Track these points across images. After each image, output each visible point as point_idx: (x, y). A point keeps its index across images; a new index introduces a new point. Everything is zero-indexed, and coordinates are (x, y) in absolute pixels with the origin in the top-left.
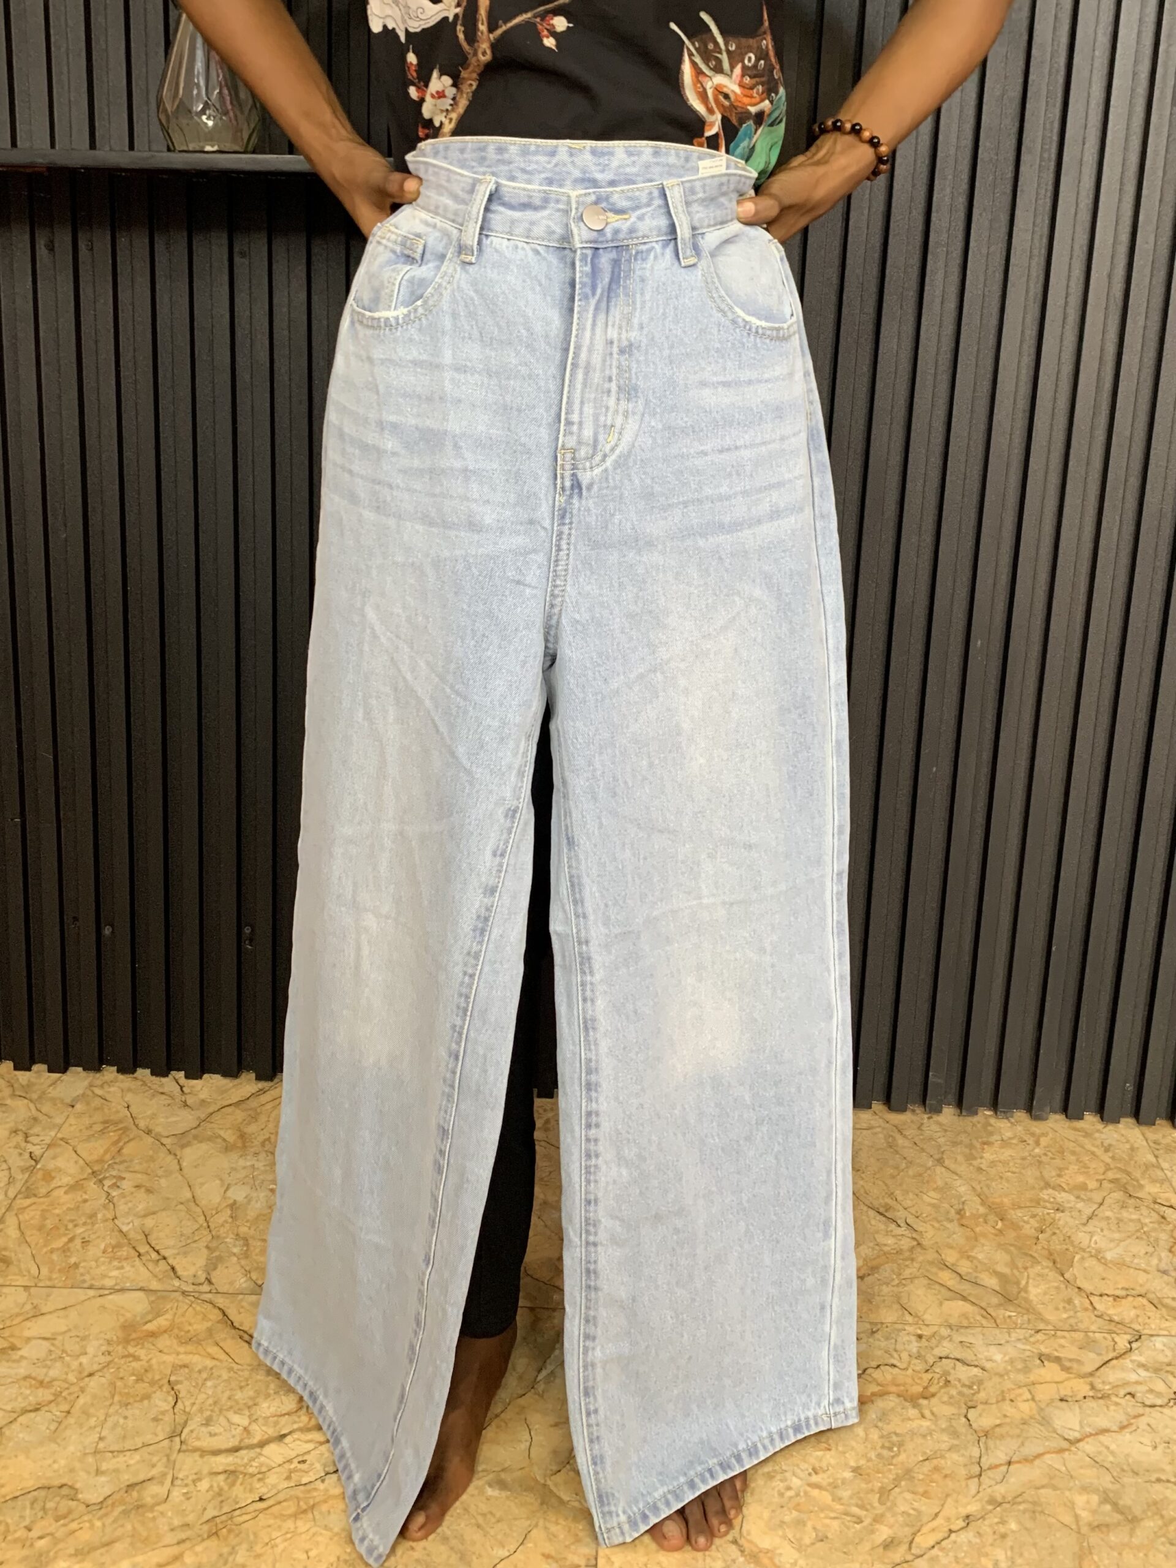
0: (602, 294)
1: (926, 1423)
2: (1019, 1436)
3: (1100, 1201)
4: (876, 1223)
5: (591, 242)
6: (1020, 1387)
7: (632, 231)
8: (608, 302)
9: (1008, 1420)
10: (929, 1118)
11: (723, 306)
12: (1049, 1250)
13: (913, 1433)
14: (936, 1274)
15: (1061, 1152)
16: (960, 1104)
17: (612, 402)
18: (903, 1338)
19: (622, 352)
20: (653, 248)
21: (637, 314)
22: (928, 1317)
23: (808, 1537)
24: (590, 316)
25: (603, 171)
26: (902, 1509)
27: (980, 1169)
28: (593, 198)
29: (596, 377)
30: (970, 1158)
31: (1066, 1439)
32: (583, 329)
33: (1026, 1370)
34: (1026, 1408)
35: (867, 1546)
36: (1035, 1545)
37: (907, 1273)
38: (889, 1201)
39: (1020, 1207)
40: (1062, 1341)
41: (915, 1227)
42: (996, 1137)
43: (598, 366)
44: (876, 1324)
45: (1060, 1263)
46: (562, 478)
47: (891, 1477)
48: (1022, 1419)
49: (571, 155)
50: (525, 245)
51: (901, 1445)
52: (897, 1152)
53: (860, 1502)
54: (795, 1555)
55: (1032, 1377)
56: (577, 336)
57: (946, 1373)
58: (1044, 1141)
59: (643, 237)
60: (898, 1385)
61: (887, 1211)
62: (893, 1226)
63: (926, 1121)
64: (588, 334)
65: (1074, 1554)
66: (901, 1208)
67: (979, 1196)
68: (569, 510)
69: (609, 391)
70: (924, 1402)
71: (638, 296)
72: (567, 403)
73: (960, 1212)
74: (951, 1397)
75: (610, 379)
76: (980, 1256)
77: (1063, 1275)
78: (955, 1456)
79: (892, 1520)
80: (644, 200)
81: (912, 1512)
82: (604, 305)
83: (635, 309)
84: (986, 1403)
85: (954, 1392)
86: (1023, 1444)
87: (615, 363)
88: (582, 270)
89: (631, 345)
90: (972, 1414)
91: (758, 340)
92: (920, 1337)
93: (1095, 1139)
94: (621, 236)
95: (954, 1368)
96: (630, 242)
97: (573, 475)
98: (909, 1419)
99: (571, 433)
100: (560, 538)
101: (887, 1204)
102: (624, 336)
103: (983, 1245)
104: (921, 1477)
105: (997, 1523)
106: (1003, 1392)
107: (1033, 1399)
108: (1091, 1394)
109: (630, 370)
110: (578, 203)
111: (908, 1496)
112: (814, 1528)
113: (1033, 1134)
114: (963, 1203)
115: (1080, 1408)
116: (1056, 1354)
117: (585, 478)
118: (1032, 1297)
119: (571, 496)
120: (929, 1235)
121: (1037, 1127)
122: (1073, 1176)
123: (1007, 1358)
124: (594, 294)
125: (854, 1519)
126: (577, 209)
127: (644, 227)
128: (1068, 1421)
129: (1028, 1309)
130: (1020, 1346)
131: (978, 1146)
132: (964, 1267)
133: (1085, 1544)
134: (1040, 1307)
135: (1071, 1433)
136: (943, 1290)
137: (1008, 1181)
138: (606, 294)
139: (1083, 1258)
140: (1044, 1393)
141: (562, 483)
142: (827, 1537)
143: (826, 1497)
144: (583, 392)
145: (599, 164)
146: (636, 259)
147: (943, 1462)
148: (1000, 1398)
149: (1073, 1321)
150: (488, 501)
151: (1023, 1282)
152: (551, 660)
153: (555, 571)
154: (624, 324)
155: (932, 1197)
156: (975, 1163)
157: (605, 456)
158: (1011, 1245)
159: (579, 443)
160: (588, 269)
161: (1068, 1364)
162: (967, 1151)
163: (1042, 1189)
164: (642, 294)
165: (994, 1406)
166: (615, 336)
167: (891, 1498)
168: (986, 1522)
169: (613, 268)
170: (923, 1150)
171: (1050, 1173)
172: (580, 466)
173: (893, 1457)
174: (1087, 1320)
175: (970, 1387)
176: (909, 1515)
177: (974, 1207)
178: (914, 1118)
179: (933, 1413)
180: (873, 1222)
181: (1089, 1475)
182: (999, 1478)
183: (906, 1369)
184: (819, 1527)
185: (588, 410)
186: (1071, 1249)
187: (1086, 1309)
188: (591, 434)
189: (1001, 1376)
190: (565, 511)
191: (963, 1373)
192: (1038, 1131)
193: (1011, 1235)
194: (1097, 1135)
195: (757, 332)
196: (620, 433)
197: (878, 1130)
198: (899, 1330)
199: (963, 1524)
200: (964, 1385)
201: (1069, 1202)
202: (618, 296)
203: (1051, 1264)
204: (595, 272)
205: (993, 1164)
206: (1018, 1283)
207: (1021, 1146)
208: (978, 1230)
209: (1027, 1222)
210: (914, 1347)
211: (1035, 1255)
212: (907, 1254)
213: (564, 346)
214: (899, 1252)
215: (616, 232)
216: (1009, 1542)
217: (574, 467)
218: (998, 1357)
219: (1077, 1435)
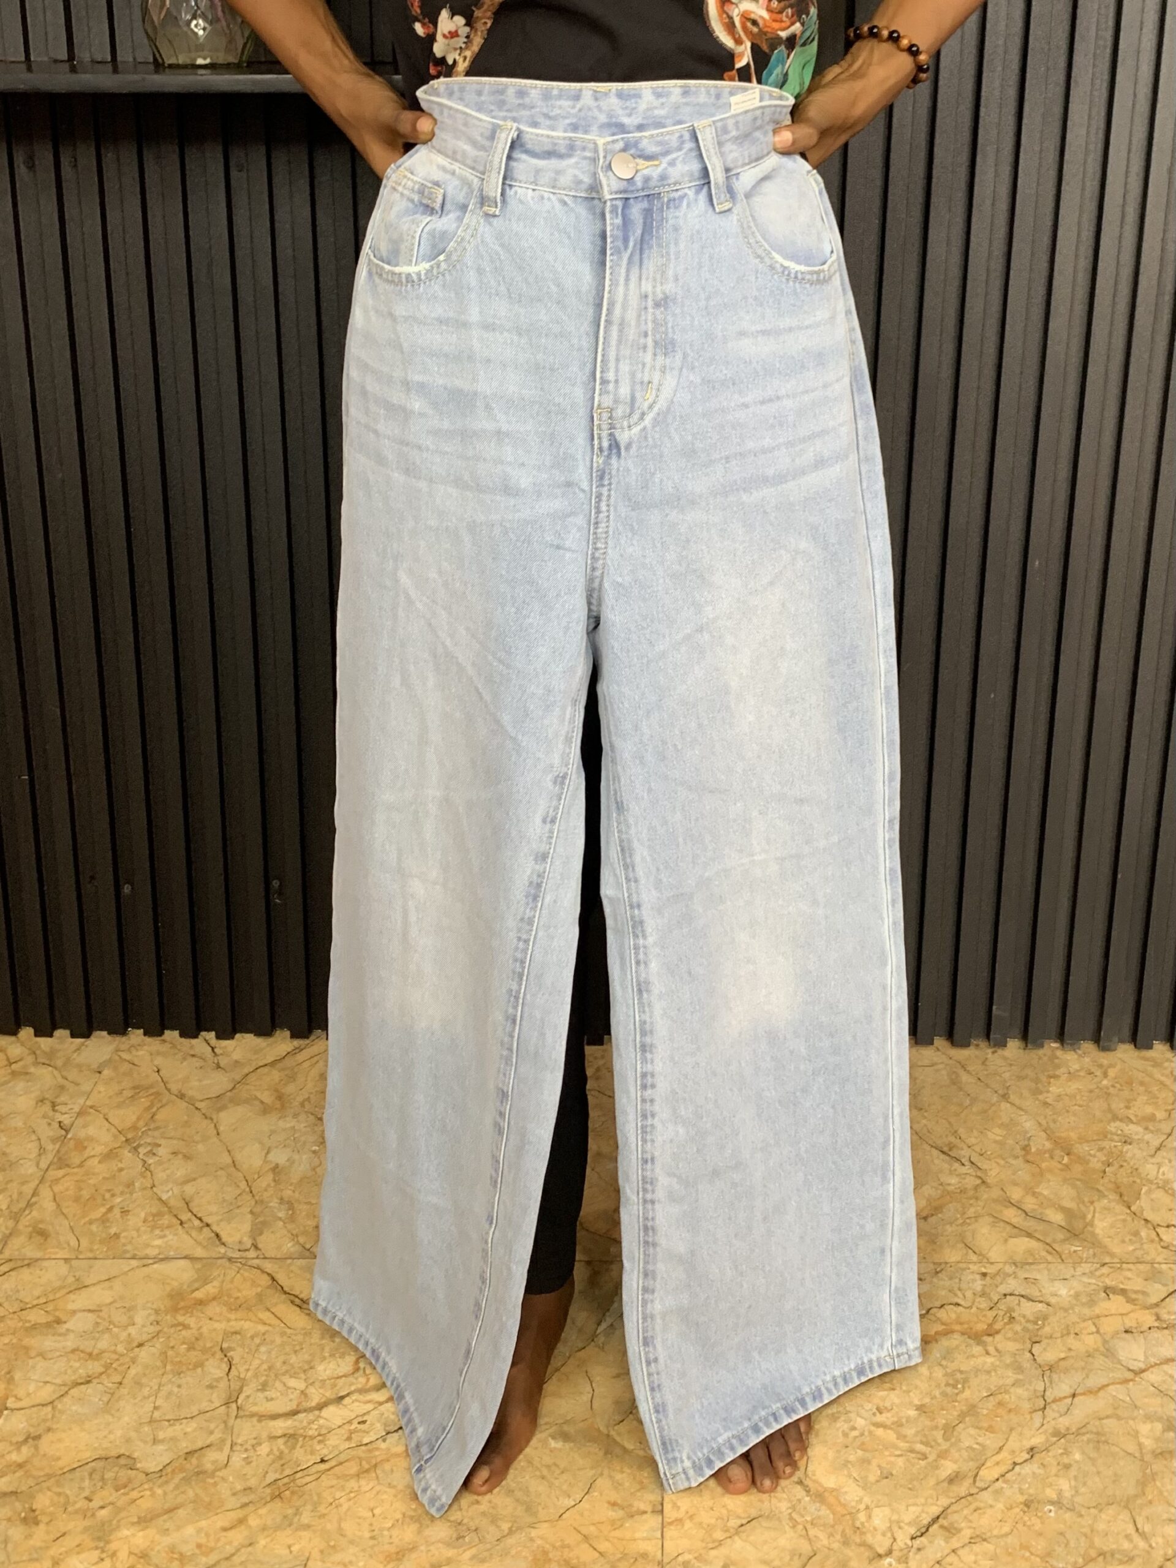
0: (635, 246)
1: (990, 1360)
2: (1083, 1369)
3: (1169, 1131)
4: (939, 1161)
5: (621, 192)
6: (1084, 1321)
7: (663, 177)
8: (641, 254)
9: (1072, 1354)
10: (993, 1053)
11: (760, 252)
12: (1115, 1183)
13: (977, 1371)
14: (1001, 1211)
15: (1130, 1083)
16: (1025, 1036)
17: (648, 357)
18: (967, 1277)
19: (657, 305)
20: (686, 195)
21: (671, 265)
22: (993, 1255)
23: (873, 1475)
24: (623, 271)
25: (630, 115)
26: (967, 1444)
27: (1046, 1104)
28: (621, 145)
29: (632, 333)
30: (1036, 1092)
31: (1129, 1370)
32: (614, 283)
33: (1092, 1303)
34: (1091, 1341)
35: (932, 1482)
36: (1098, 1473)
37: (971, 1212)
38: (952, 1139)
39: (1087, 1141)
40: (1129, 1274)
41: (979, 1165)
42: (1063, 1070)
43: (633, 323)
44: (940, 1264)
45: (1126, 1196)
46: (600, 438)
47: (956, 1413)
48: (1087, 1352)
49: (596, 99)
50: (551, 196)
51: (965, 1381)
52: (961, 1089)
53: (924, 1440)
54: (861, 1492)
55: (1097, 1310)
56: (610, 292)
57: (1010, 1310)
58: (1112, 1073)
59: (675, 184)
60: (961, 1324)
61: (950, 1150)
62: (956, 1165)
63: (990, 1056)
64: (621, 289)
65: (1138, 1481)
66: (965, 1147)
67: (1045, 1131)
68: (607, 471)
69: (645, 347)
70: (989, 1339)
71: (672, 246)
72: (602, 361)
73: (1026, 1148)
74: (1016, 1333)
75: (646, 335)
76: (1046, 1193)
77: (1129, 1208)
78: (1020, 1391)
79: (957, 1455)
80: (674, 143)
81: (976, 1446)
82: (637, 257)
83: (668, 260)
84: (1051, 1337)
85: (1018, 1328)
86: (1087, 1376)
87: (650, 318)
88: (613, 223)
89: (666, 298)
90: (1036, 1349)
91: (797, 285)
92: (984, 1275)
93: (1165, 1068)
94: (652, 184)
95: (1019, 1304)
96: (662, 189)
97: (611, 435)
98: (973, 1356)
99: (608, 392)
100: (598, 502)
101: (950, 1143)
102: (658, 290)
103: (1049, 1181)
104: (985, 1412)
105: (1062, 1454)
106: (1068, 1326)
107: (1098, 1332)
108: (1156, 1324)
109: (666, 323)
110: (605, 151)
111: (972, 1431)
112: (879, 1466)
113: (1100, 1066)
114: (1029, 1139)
115: (1145, 1339)
116: (1122, 1286)
117: (623, 437)
118: (1098, 1231)
119: (609, 457)
120: (993, 1173)
121: (1105, 1058)
122: (1142, 1107)
123: (1072, 1292)
124: (626, 248)
125: (919, 1456)
126: (605, 157)
127: (675, 173)
128: (1133, 1352)
129: (1095, 1243)
130: (1086, 1280)
131: (1044, 1079)
132: (1030, 1204)
133: (1148, 1471)
134: (1106, 1241)
135: (1136, 1363)
136: (1009, 1228)
137: (1075, 1115)
138: (638, 246)
139: (1149, 1191)
140: (1110, 1326)
141: (600, 443)
142: (892, 1475)
143: (891, 1436)
144: (618, 350)
145: (626, 108)
146: (668, 208)
147: (1007, 1396)
148: (1065, 1332)
149: (1139, 1253)
150: (523, 464)
151: (1089, 1216)
152: (595, 623)
153: (595, 533)
154: (658, 276)
155: (996, 1134)
156: (1041, 1097)
157: (643, 414)
158: (1078, 1180)
159: (616, 401)
160: (619, 221)
161: (1134, 1296)
162: (1033, 1085)
163: (1109, 1122)
164: (676, 244)
165: (1059, 1341)
166: (650, 289)
167: (955, 1433)
168: (1050, 1454)
169: (645, 219)
170: (987, 1086)
171: (1118, 1105)
172: (618, 426)
173: (957, 1394)
174: (1154, 1252)
175: (1036, 1323)
176: (973, 1449)
177: (1040, 1142)
178: (977, 1052)
179: (997, 1350)
180: (936, 1161)
181: (1154, 1404)
182: (1063, 1409)
183: (970, 1307)
184: (884, 1465)
185: (625, 367)
186: (1138, 1181)
187: (1152, 1241)
188: (628, 391)
189: (1066, 1310)
190: (604, 472)
191: (1028, 1309)
192: (1105, 1062)
193: (1078, 1168)
194: (1166, 1064)
195: (796, 277)
196: (658, 390)
197: (941, 1066)
198: (964, 1269)
199: (1027, 1456)
200: (1028, 1321)
201: (1137, 1134)
202: (651, 247)
203: (1118, 1198)
204: (626, 223)
205: (1059, 1097)
206: (1084, 1217)
207: (1089, 1077)
208: (1044, 1165)
209: (1094, 1156)
210: (978, 1285)
211: (1101, 1188)
212: (971, 1193)
213: (597, 302)
214: (963, 1191)
215: (647, 179)
216: (1073, 1472)
217: (612, 427)
218: (1063, 1292)
219: (1142, 1366)
